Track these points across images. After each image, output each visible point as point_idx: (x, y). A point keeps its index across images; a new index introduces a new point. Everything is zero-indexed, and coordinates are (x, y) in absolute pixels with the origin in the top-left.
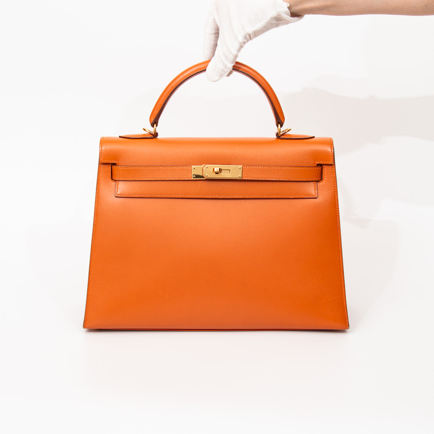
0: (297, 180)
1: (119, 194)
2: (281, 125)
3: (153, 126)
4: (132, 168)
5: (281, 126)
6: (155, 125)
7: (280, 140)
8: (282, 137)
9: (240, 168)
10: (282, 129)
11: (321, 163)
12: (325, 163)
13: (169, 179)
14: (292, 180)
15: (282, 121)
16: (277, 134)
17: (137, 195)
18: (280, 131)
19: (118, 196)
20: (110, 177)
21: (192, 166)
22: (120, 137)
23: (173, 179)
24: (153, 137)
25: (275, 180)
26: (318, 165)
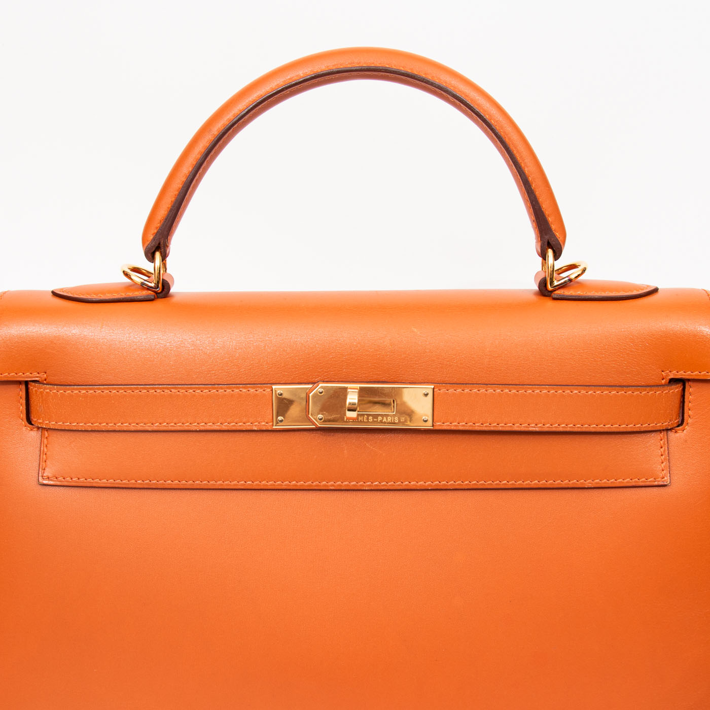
0: (608, 427)
1: (50, 475)
2: (554, 252)
3: (150, 256)
4: (84, 391)
5: (557, 256)
6: (158, 255)
7: (549, 303)
8: (559, 292)
9: (426, 395)
10: (560, 264)
11: (681, 375)
12: (695, 374)
13: (202, 428)
14: (593, 428)
15: (560, 239)
16: (543, 284)
17: (105, 481)
18: (553, 269)
19: (45, 482)
20: (24, 416)
21: (274, 387)
22: (54, 294)
23: (215, 427)
24: (153, 297)
25: (537, 429)
26: (673, 381)
